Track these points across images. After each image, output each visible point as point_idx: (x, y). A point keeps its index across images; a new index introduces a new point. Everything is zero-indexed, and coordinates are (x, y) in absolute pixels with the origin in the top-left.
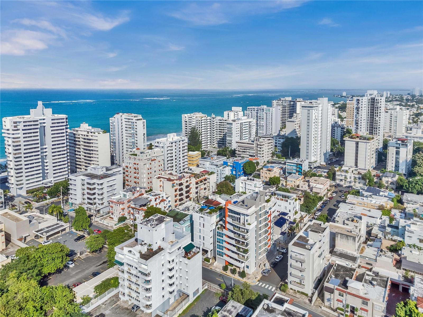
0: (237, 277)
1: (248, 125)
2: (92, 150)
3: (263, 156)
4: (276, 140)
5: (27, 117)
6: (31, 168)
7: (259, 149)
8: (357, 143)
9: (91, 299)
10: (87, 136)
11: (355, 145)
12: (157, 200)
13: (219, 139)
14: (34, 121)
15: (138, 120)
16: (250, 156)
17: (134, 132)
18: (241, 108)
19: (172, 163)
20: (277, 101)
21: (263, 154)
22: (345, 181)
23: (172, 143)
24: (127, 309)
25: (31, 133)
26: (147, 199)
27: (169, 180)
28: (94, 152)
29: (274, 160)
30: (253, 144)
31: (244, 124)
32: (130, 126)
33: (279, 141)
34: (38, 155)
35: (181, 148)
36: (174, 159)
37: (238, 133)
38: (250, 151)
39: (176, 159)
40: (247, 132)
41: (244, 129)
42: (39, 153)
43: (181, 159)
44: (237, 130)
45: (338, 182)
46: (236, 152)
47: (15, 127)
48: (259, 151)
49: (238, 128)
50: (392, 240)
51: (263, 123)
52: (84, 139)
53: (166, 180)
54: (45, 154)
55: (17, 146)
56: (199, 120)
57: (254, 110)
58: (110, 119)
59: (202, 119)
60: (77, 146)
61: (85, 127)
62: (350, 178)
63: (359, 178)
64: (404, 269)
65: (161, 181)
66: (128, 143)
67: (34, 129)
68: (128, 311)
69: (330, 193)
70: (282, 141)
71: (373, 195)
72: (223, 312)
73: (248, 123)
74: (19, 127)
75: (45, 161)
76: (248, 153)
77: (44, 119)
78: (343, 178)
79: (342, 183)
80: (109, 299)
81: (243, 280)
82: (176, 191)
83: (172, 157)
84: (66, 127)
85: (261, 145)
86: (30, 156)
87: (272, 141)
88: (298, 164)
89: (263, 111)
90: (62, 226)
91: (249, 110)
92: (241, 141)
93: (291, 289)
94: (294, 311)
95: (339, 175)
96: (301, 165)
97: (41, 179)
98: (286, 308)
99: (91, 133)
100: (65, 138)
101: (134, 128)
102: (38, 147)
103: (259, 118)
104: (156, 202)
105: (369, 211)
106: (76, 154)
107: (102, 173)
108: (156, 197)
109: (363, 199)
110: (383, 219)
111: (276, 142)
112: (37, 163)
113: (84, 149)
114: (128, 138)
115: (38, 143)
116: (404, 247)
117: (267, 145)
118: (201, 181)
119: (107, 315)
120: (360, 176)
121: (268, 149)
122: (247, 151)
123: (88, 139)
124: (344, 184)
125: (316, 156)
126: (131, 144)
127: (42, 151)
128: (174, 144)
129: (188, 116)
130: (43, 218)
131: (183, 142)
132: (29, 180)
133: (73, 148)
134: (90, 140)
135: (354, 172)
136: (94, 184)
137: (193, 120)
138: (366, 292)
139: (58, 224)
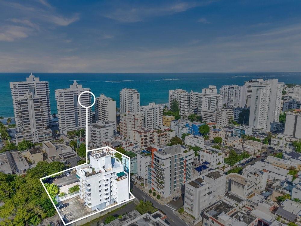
0: (155, 198)
1: (215, 99)
2: (106, 111)
3: (221, 122)
4: (235, 111)
5: (68, 90)
6: (69, 119)
7: (218, 117)
8: (296, 117)
9: (67, 194)
10: (103, 102)
11: (294, 118)
12: (127, 144)
13: (196, 108)
14: (71, 92)
15: (134, 93)
16: (212, 121)
17: (132, 101)
18: (215, 86)
19: (151, 122)
20: (248, 82)
21: (221, 120)
22: (278, 145)
23: (151, 109)
24: (82, 204)
25: (69, 99)
26: (121, 142)
27: (139, 132)
28: (107, 112)
29: (230, 125)
30: (214, 113)
31: (212, 98)
32: (130, 97)
33: (238, 112)
34: (74, 112)
35: (158, 112)
36: (153, 120)
37: (207, 105)
38: (211, 118)
39: (154, 120)
40: (215, 104)
41: (211, 102)
42: (74, 111)
43: (158, 120)
44: (206, 102)
45: (272, 146)
46: (202, 118)
47: (61, 95)
48: (218, 118)
49: (207, 101)
50: (282, 193)
51: (233, 98)
52: (102, 104)
53: (137, 132)
54: (78, 112)
55: (62, 106)
56: (179, 95)
57: (227, 88)
58: (120, 92)
59: (182, 93)
60: (99, 108)
61: (103, 96)
62: (283, 143)
63: (290, 145)
64: (277, 215)
65: (134, 133)
66: (129, 108)
67: (70, 96)
68: (82, 205)
69: (260, 153)
70: (240, 112)
71: (291, 158)
72: (126, 216)
73: (216, 98)
74: (62, 95)
75: (78, 116)
76: (210, 119)
77: (77, 91)
78: (276, 143)
79: (275, 147)
80: (76, 196)
81: (158, 201)
82: (142, 140)
83: (151, 118)
84: (90, 96)
85: (219, 114)
86: (69, 112)
87: (232, 112)
88: (242, 129)
89: (233, 89)
90: (74, 153)
91: (223, 88)
92: (209, 111)
93: (186, 212)
94: (162, 224)
95: (273, 141)
96: (245, 130)
97: (75, 126)
98: (158, 221)
99: (105, 100)
100: (89, 103)
101: (132, 98)
102: (73, 107)
103: (230, 94)
104: (126, 146)
105: (278, 169)
106: (98, 113)
107: (103, 125)
108: (126, 142)
109: (280, 160)
110: (287, 177)
111: (235, 112)
112: (72, 116)
113: (102, 110)
114: (129, 104)
115: (73, 105)
116: (287, 199)
117: (225, 114)
118: (162, 135)
119: (70, 205)
120: (291, 143)
121: (226, 117)
122: (210, 117)
123: (104, 104)
124: (277, 148)
125: (262, 125)
126: (130, 108)
127: (76, 110)
128: (152, 110)
129: (172, 91)
130: (66, 148)
131: (160, 109)
132: (68, 126)
133: (97, 109)
134: (105, 104)
135: (286, 139)
136: (95, 131)
137: (175, 94)
138: (231, 224)
139: (73, 152)
